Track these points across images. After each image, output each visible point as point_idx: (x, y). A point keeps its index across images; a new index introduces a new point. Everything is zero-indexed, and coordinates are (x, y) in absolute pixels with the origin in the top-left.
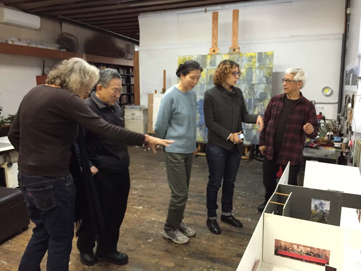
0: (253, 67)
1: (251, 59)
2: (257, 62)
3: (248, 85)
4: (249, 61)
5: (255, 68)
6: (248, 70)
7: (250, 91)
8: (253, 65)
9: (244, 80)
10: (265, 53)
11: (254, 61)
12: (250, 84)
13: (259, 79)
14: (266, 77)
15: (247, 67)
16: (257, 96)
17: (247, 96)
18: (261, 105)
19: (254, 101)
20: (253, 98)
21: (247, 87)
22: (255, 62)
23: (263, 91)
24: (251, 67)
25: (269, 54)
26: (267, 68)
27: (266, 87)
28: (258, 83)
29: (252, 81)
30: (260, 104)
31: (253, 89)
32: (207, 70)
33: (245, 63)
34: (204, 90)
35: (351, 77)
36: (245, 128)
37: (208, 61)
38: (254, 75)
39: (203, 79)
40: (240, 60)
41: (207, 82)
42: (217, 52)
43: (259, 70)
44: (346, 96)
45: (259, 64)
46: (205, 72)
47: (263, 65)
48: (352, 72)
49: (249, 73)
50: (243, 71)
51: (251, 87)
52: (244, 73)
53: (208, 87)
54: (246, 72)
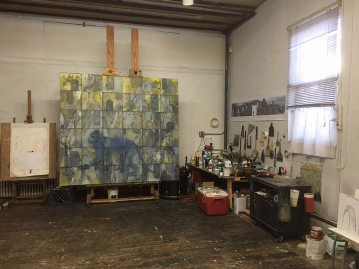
0: (158, 94)
1: (155, 85)
2: (161, 88)
3: (154, 114)
4: (153, 87)
5: (161, 95)
6: (153, 96)
7: (156, 120)
8: (158, 91)
9: (149, 108)
10: (170, 80)
11: (159, 87)
12: (156, 112)
13: (165, 107)
14: (172, 105)
15: (151, 93)
16: (165, 126)
17: (154, 126)
18: (169, 135)
19: (161, 131)
20: (159, 128)
21: (153, 116)
22: (159, 89)
23: (170, 121)
24: (155, 93)
25: (173, 81)
26: (172, 96)
27: (173, 116)
28: (165, 112)
29: (157, 109)
30: (167, 135)
31: (160, 118)
32: (103, 93)
33: (149, 89)
34: (100, 118)
35: (254, 108)
36: (153, 163)
37: (104, 83)
38: (159, 103)
39: (98, 104)
40: (143, 85)
41: (104, 108)
42: (115, 73)
43: (165, 97)
44: (243, 126)
45: (164, 91)
46: (100, 95)
47: (169, 92)
48: (258, 103)
49: (154, 100)
50: (148, 97)
51: (158, 116)
52: (149, 99)
53: (104, 114)
54: (151, 98)
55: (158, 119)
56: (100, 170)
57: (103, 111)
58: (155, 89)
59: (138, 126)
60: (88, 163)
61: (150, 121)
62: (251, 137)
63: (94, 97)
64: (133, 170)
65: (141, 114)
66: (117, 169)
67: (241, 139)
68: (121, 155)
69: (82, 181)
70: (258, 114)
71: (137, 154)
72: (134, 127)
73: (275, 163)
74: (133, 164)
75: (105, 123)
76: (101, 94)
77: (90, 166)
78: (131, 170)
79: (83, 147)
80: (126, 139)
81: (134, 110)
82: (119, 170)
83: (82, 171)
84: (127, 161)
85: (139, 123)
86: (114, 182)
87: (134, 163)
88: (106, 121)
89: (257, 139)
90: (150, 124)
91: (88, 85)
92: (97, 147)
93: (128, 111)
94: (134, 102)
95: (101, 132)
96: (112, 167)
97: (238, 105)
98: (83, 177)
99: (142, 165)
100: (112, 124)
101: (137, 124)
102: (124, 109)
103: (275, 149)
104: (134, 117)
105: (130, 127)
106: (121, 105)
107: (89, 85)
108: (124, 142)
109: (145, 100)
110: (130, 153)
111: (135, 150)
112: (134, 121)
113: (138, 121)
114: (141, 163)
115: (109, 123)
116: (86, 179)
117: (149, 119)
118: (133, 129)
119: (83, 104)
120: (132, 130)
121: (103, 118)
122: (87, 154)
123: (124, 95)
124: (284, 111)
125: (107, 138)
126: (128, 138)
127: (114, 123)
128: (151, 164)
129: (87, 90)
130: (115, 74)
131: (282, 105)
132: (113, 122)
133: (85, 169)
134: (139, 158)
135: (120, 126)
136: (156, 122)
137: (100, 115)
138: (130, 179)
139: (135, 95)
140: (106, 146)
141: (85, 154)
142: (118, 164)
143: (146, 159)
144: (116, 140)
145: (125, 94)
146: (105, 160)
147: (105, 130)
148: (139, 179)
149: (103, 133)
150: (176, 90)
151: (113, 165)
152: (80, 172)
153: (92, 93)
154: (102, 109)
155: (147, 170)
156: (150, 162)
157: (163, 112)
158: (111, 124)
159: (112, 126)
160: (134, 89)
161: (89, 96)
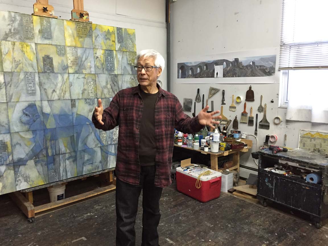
0: (112, 49)
1: (108, 36)
2: (116, 41)
3: (110, 76)
4: (106, 39)
5: (116, 51)
6: (107, 52)
7: (113, 85)
8: (112, 45)
9: (103, 69)
10: (125, 29)
11: (114, 39)
12: (113, 75)
13: (123, 67)
14: (130, 64)
15: (105, 48)
17: (111, 93)
21: (109, 80)
22: (114, 42)
23: (129, 85)
24: (109, 48)
25: (130, 32)
26: (130, 52)
27: (132, 79)
28: (122, 74)
29: (114, 70)
31: (117, 82)
32: (36, 44)
33: (100, 41)
34: (34, 84)
35: (219, 69)
36: (113, 143)
37: (37, 27)
38: (115, 60)
39: (30, 62)
40: (93, 35)
41: (40, 68)
42: (50, 13)
43: (121, 54)
44: (198, 90)
45: (120, 45)
46: (32, 48)
47: (125, 47)
48: (225, 63)
49: (109, 57)
50: (100, 53)
51: (114, 79)
52: (102, 56)
53: (42, 78)
54: (104, 54)
55: (115, 83)
56: (44, 163)
57: (38, 72)
58: (108, 41)
59: (91, 95)
60: (23, 156)
61: (106, 87)
62: (212, 102)
63: (22, 51)
64: (90, 157)
65: (93, 77)
66: (68, 159)
67: (195, 103)
68: (72, 137)
69: (17, 185)
70: (224, 76)
71: (93, 134)
72: (85, 96)
73: (256, 130)
74: (89, 148)
75: (43, 92)
76: (33, 45)
77: (27, 161)
78: (87, 157)
79: (12, 132)
80: (77, 114)
81: (84, 72)
82: (71, 160)
83: (14, 170)
84: (80, 145)
85: (92, 90)
86: (64, 178)
87: (91, 147)
88: (45, 89)
89: (223, 104)
90: (106, 91)
91: (10, 30)
92: (36, 130)
93: (76, 72)
94: (84, 59)
95: (38, 106)
96: (61, 156)
97: (190, 65)
98: (18, 179)
99: (100, 147)
100: (54, 93)
101: (90, 92)
102: (71, 71)
103: (257, 115)
104: (85, 82)
105: (80, 97)
106: (66, 64)
107: (12, 31)
108: (75, 119)
109: (97, 57)
110: (83, 134)
111: (90, 127)
112: (86, 87)
113: (91, 88)
114: (99, 145)
115: (50, 91)
116: (23, 181)
117: (104, 84)
118: (86, 99)
119: (5, 62)
120: (83, 101)
121: (41, 84)
122: (19, 142)
123: (68, 49)
124: (274, 72)
125: (48, 114)
126: (78, 113)
127: (58, 92)
128: (111, 144)
129: (9, 39)
130: (51, 15)
131: (268, 66)
132: (56, 90)
133: (20, 166)
134: (96, 140)
135: (67, 96)
136: (113, 87)
137: (34, 79)
138: (87, 170)
139: (84, 49)
140: (48, 127)
141: (18, 144)
142: (68, 151)
143: (105, 138)
144: (63, 117)
145: (69, 46)
146: (50, 147)
147: (45, 103)
148: (98, 167)
149: (41, 108)
150: (134, 45)
151: (62, 154)
152: (12, 172)
153: (17, 44)
154: (37, 71)
155: (107, 153)
156: (109, 143)
157: (121, 75)
158: (52, 93)
159: (55, 96)
160: (81, 39)
161: (13, 49)
